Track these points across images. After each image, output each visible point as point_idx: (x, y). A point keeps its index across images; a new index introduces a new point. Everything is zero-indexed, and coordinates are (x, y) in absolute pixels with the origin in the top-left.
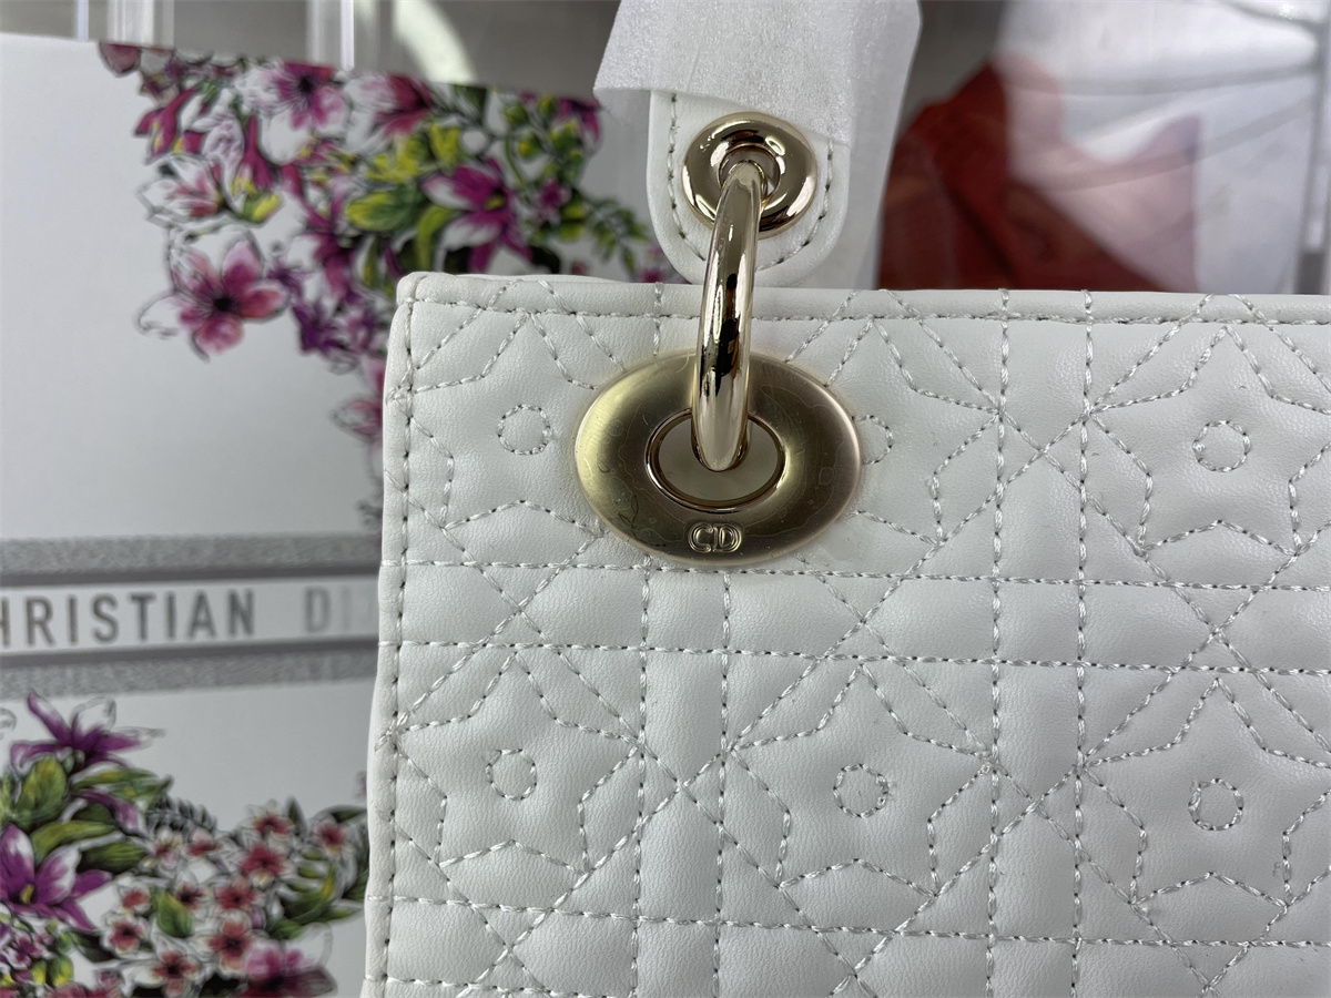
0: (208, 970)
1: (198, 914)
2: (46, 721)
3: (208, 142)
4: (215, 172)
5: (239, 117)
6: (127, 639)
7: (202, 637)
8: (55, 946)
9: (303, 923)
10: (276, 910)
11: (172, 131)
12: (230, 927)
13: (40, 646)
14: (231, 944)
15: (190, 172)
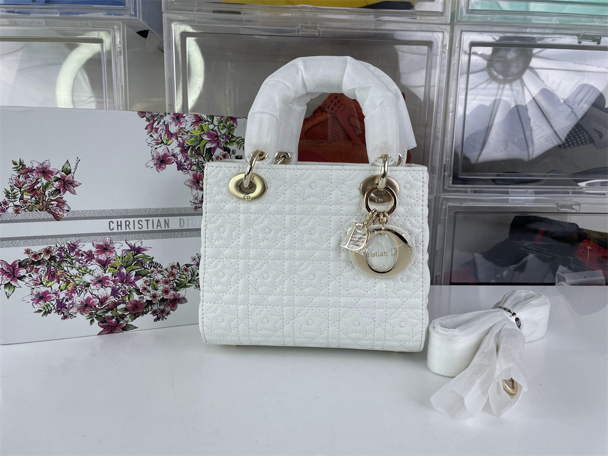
0: (161, 297)
1: (159, 286)
2: (129, 245)
3: (159, 130)
4: (160, 136)
5: (165, 125)
6: (145, 229)
7: (159, 228)
8: (130, 292)
9: (180, 288)
10: (175, 285)
11: (152, 128)
12: (166, 288)
13: (128, 230)
14: (166, 292)
15: (155, 136)
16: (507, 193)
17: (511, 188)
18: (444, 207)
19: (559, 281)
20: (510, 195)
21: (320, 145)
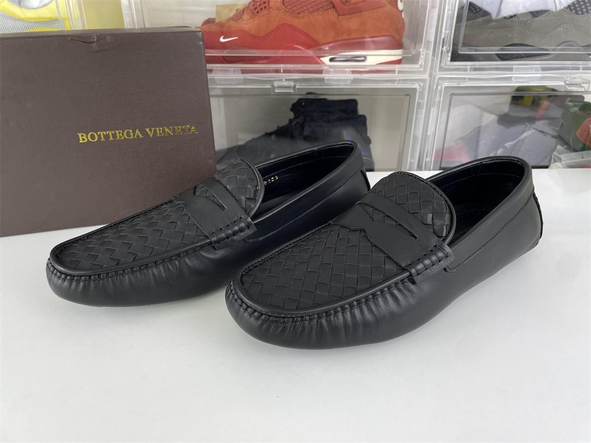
16: (511, 69)
17: (516, 65)
18: (439, 88)
19: (555, 161)
20: (514, 72)
21: (300, 16)
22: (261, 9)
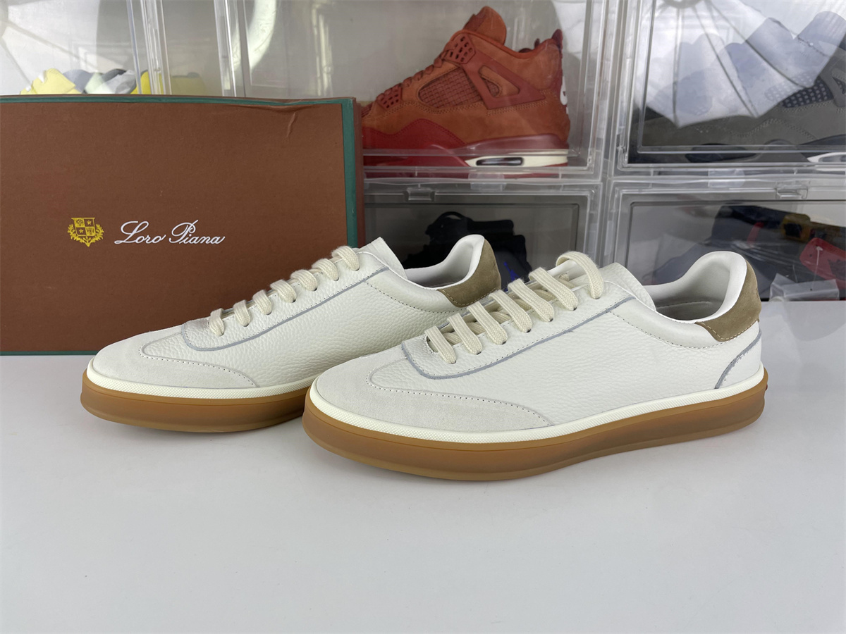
16: (706, 174)
17: (711, 168)
18: (616, 196)
19: (775, 294)
20: (709, 177)
21: (440, 110)
22: (392, 103)
